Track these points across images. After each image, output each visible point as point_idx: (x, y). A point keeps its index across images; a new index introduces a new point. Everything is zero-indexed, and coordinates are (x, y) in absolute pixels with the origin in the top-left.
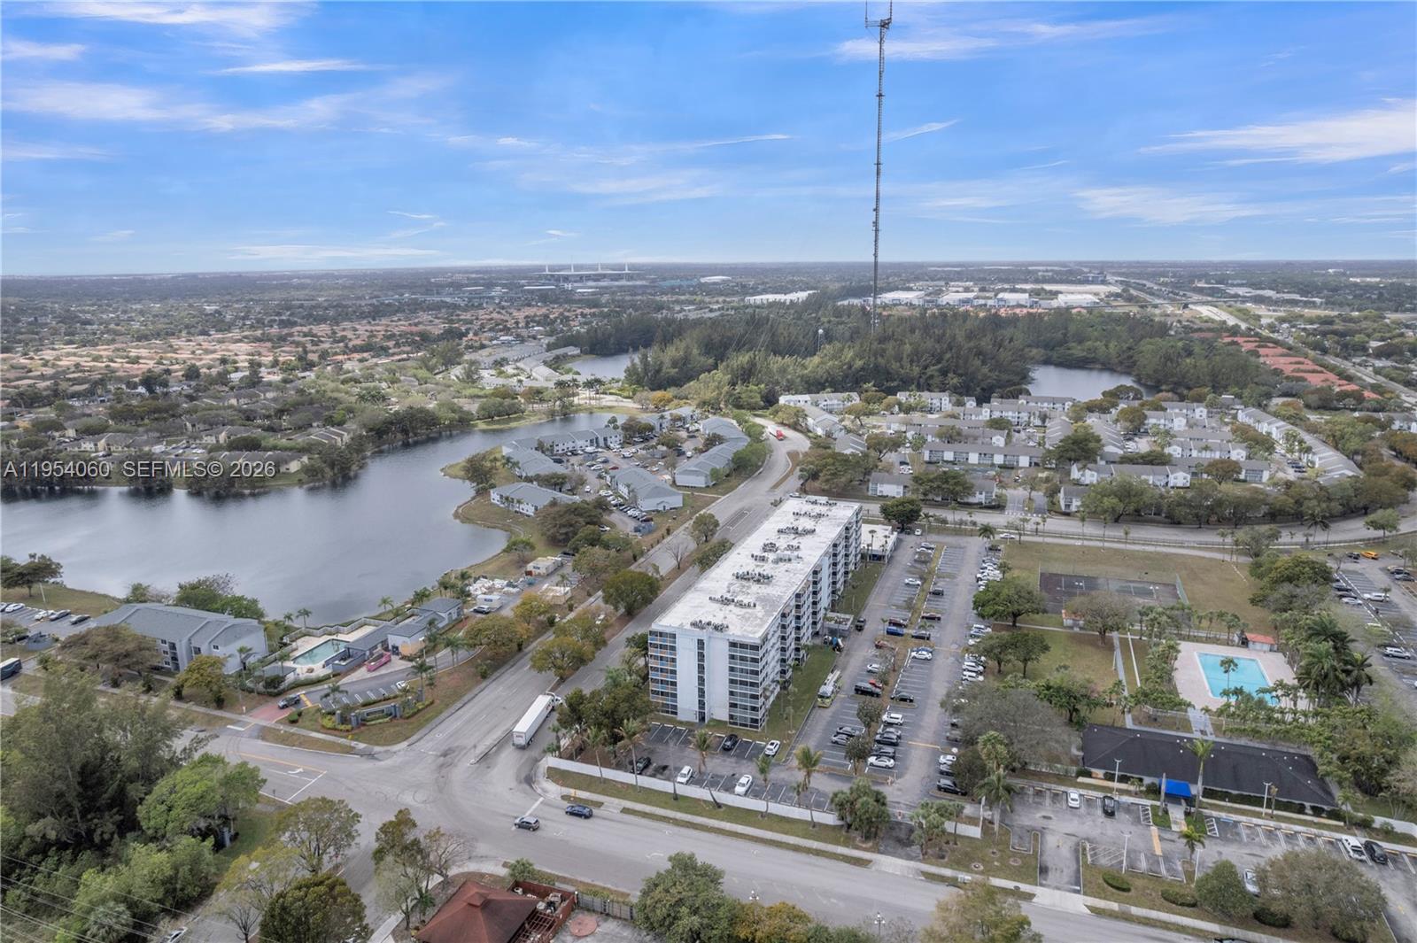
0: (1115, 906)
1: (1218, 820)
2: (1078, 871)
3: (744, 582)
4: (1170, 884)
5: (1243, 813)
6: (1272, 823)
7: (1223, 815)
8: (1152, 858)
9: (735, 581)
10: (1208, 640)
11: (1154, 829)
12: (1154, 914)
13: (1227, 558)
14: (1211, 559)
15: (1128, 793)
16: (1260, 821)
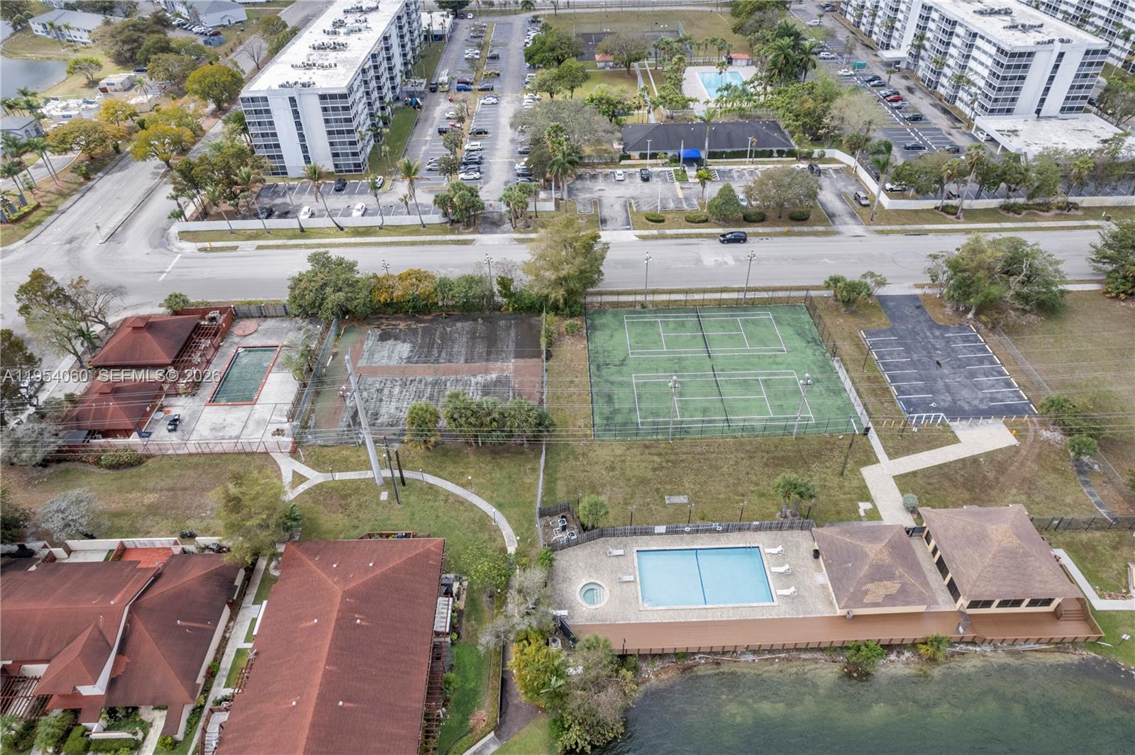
0: (655, 232)
1: (718, 171)
2: (628, 217)
3: (321, 52)
4: (690, 213)
5: (734, 164)
6: (753, 167)
7: (722, 167)
8: (677, 200)
9: (312, 51)
10: (705, 64)
11: (677, 184)
12: (681, 231)
13: (714, 9)
14: (702, 12)
15: (657, 165)
16: (745, 167)
